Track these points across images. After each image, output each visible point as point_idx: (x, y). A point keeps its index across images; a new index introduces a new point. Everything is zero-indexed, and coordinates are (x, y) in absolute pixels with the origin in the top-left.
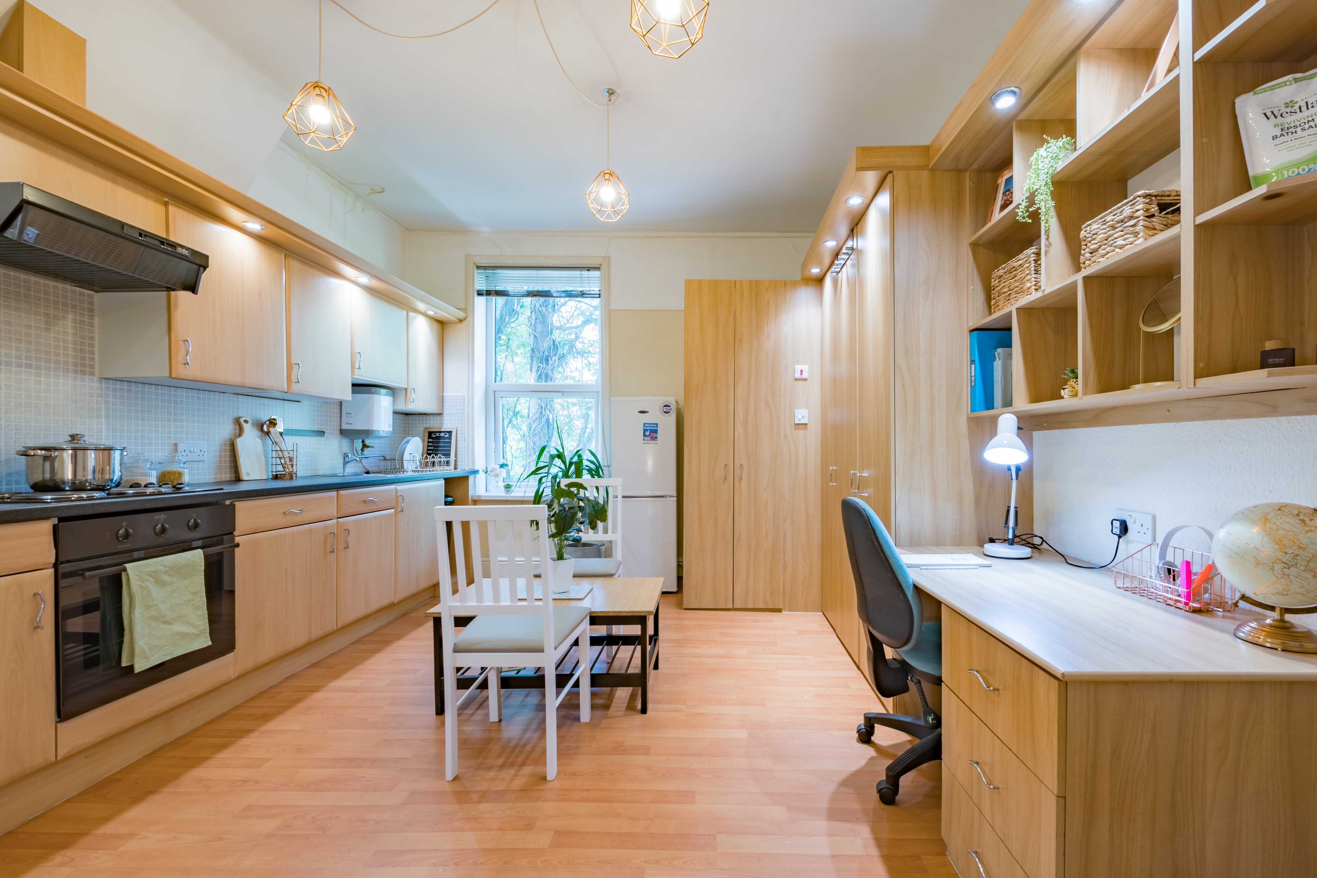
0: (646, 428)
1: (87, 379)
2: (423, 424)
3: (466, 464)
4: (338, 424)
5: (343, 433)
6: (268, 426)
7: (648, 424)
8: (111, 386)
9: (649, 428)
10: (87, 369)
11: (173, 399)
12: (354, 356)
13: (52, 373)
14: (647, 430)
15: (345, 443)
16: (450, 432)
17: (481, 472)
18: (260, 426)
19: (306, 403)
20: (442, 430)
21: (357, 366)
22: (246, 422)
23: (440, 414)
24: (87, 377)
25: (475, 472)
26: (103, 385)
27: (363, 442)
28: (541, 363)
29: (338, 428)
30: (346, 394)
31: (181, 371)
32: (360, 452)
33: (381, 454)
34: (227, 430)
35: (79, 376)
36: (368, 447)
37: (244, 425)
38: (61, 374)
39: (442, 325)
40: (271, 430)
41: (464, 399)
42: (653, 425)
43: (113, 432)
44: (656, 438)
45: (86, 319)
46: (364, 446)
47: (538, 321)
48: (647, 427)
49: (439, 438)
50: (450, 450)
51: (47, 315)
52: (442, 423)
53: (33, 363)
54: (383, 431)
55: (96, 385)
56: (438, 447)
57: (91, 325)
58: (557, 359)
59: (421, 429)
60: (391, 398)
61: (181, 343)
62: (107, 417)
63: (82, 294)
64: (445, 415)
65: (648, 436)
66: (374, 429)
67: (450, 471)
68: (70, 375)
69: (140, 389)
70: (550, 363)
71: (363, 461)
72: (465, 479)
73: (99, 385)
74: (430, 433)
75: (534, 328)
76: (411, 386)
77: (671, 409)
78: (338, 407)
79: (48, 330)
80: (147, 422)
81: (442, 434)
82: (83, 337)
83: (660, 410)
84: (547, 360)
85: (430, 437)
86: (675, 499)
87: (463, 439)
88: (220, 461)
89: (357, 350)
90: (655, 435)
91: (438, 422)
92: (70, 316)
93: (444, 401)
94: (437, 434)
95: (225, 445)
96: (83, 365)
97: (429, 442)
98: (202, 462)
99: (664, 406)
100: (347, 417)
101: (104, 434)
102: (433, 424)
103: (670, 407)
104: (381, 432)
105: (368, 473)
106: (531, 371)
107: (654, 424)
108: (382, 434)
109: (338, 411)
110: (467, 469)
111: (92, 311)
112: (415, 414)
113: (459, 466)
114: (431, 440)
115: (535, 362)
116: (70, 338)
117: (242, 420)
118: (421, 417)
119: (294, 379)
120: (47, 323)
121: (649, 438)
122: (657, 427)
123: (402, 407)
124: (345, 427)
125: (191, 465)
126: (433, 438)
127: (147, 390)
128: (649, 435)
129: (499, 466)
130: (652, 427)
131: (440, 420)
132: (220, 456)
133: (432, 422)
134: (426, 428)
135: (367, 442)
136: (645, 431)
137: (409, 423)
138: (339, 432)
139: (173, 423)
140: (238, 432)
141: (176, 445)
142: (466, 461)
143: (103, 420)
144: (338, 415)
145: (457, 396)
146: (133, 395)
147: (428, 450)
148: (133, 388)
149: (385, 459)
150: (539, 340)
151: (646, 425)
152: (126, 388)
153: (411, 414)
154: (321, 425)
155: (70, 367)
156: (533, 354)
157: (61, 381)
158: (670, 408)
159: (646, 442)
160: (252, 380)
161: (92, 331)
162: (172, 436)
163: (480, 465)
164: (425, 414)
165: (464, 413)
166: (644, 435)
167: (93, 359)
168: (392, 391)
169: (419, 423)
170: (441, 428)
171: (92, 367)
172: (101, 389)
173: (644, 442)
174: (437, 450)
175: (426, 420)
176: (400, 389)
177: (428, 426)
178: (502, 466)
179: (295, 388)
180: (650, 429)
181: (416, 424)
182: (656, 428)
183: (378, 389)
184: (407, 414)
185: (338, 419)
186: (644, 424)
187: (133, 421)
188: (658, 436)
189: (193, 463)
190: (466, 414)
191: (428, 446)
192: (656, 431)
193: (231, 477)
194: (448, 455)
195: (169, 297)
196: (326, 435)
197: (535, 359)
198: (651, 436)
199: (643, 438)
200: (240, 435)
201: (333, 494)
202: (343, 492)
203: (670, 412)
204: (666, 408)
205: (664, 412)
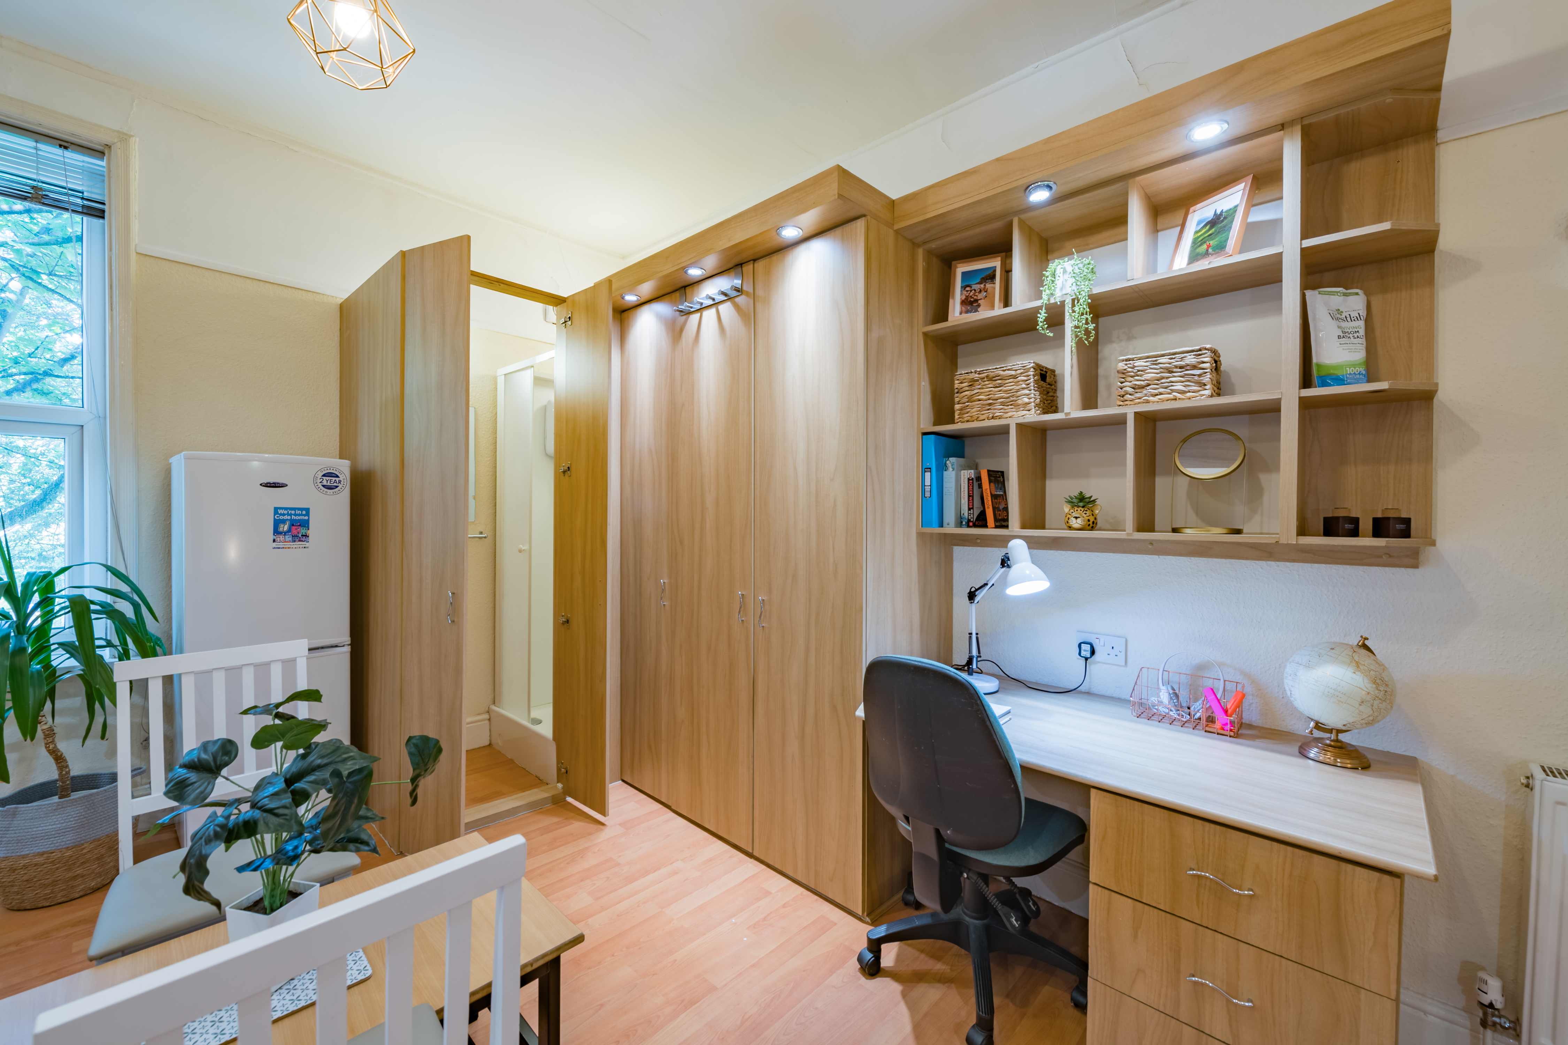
0: (281, 517)
7: (286, 509)
9: (289, 518)
14: (284, 522)
42: (298, 512)
44: (306, 536)
48: (284, 515)
65: (285, 533)
77: (340, 481)
83: (315, 483)
86: (348, 649)
90: (303, 531)
99: (324, 475)
103: (337, 476)
107: (301, 509)
121: (288, 538)
122: (308, 514)
128: (289, 531)
130: (295, 515)
136: (277, 523)
151: (280, 511)
158: (337, 479)
159: (281, 545)
166: (276, 532)
173: (274, 545)
180: (291, 520)
182: (306, 518)
186: (276, 510)
188: (310, 532)
192: (305, 524)
198: (294, 532)
199: (272, 537)
203: (337, 487)
204: (327, 478)
205: (323, 486)
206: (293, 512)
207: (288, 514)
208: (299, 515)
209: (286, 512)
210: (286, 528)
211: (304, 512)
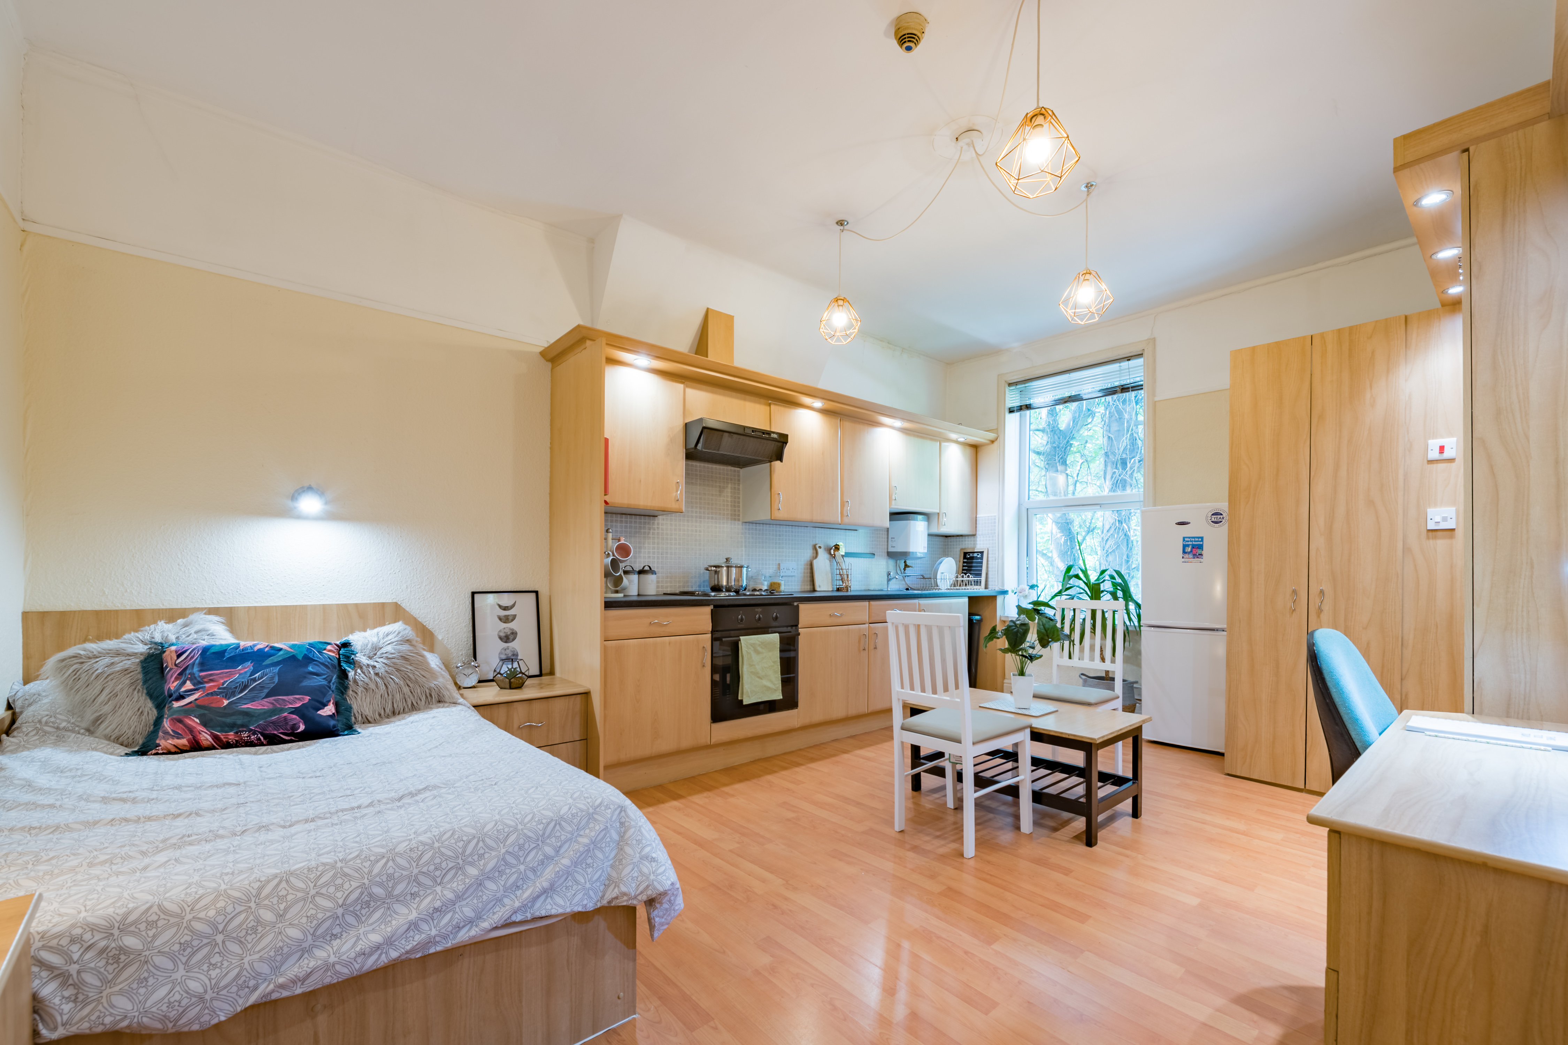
0: (1187, 543)
1: (736, 524)
2: (959, 545)
3: (996, 584)
4: (886, 547)
5: (891, 555)
6: (834, 551)
7: (1189, 538)
8: (747, 527)
9: (1191, 543)
10: (737, 517)
11: (778, 533)
12: (892, 490)
14: (1188, 546)
15: (891, 562)
16: (982, 553)
17: (1010, 592)
18: (828, 550)
19: (861, 531)
20: (976, 551)
21: (894, 498)
22: (820, 547)
23: (974, 535)
24: (737, 522)
25: (1005, 592)
26: (743, 527)
27: (905, 562)
28: (1116, 468)
29: (886, 551)
30: (886, 522)
31: (778, 515)
32: (903, 571)
33: (922, 573)
34: (808, 553)
35: (733, 522)
36: (909, 567)
37: (819, 550)
39: (975, 448)
40: (836, 553)
41: (995, 519)
42: (1196, 540)
43: (745, 556)
44: (1201, 555)
45: (737, 486)
46: (906, 566)
47: (1113, 418)
48: (1188, 541)
49: (972, 558)
50: (981, 570)
51: (720, 486)
52: (975, 544)
53: (714, 516)
54: (920, 553)
55: (740, 526)
56: (972, 567)
57: (739, 489)
58: (1137, 461)
59: (958, 550)
60: (926, 523)
61: (777, 495)
62: (745, 547)
63: (735, 471)
64: (978, 536)
65: (1189, 553)
66: (911, 550)
67: (978, 590)
68: (729, 521)
69: (761, 528)
70: (1129, 465)
71: (906, 579)
72: (993, 598)
74: (965, 554)
75: (1108, 428)
76: (943, 511)
77: (1223, 518)
78: (886, 533)
79: (720, 495)
80: (764, 549)
81: (975, 555)
82: (735, 498)
83: (1207, 520)
84: (1124, 463)
85: (965, 557)
87: (994, 559)
88: (804, 576)
89: (894, 484)
90: (1199, 551)
91: (972, 542)
92: (730, 486)
93: (977, 522)
94: (971, 555)
95: (807, 565)
96: (735, 515)
97: (964, 562)
98: (793, 577)
99: (1213, 515)
100: (892, 541)
101: (741, 557)
102: (968, 545)
103: (1222, 515)
104: (918, 554)
105: (907, 589)
106: (1105, 478)
107: (1198, 538)
108: (919, 555)
109: (886, 536)
110: (997, 589)
111: (739, 480)
112: (953, 536)
113: (990, 586)
114: (965, 560)
115: (1109, 468)
116: (729, 499)
117: (817, 547)
118: (958, 539)
119: (845, 514)
120: (720, 491)
121: (1191, 556)
122: (1202, 541)
123: (935, 530)
124: (891, 550)
125: (787, 579)
126: (968, 559)
127: (765, 528)
128: (1191, 551)
129: (1028, 587)
130: (1195, 541)
131: (974, 541)
132: (804, 573)
133: (967, 543)
134: (962, 549)
135: (908, 563)
136: (1184, 546)
137: (948, 545)
138: (886, 554)
139: (778, 550)
140: (815, 555)
141: (779, 564)
142: (996, 581)
143: (744, 549)
144: (886, 540)
145: (988, 517)
147: (963, 570)
148: (758, 528)
149: (924, 578)
150: (1114, 441)
151: (1186, 539)
153: (950, 536)
154: (873, 548)
155: (729, 517)
156: (1107, 460)
157: (725, 526)
158: (1221, 516)
159: (1187, 560)
160: (817, 517)
161: (739, 493)
162: (778, 558)
163: (1010, 584)
164: (962, 536)
165: (995, 533)
166: (1184, 552)
167: (739, 511)
168: (927, 516)
169: (957, 544)
170: (974, 549)
171: (739, 515)
172: (743, 529)
173: (1183, 560)
174: (971, 570)
175: (962, 541)
176: (934, 514)
177: (963, 547)
178: (1032, 587)
179: (846, 520)
180: (1192, 545)
181: (953, 545)
182: (1201, 543)
183: (915, 516)
184: (946, 536)
185: (886, 543)
186: (1184, 538)
187: (757, 549)
188: (1204, 552)
189: (788, 577)
190: (997, 535)
191: (963, 566)
192: (1201, 547)
193: (810, 588)
194: (980, 575)
195: (771, 466)
196: (876, 557)
197: (1109, 465)
198: (1194, 552)
199: (1182, 555)
200: (816, 557)
201: (866, 604)
202: (873, 603)
203: (1221, 522)
204: (1215, 516)
205: (1212, 522)
206: (1193, 540)
207: (1191, 541)
208: (1197, 541)
209: (1189, 540)
210: (1189, 550)
211: (1200, 540)
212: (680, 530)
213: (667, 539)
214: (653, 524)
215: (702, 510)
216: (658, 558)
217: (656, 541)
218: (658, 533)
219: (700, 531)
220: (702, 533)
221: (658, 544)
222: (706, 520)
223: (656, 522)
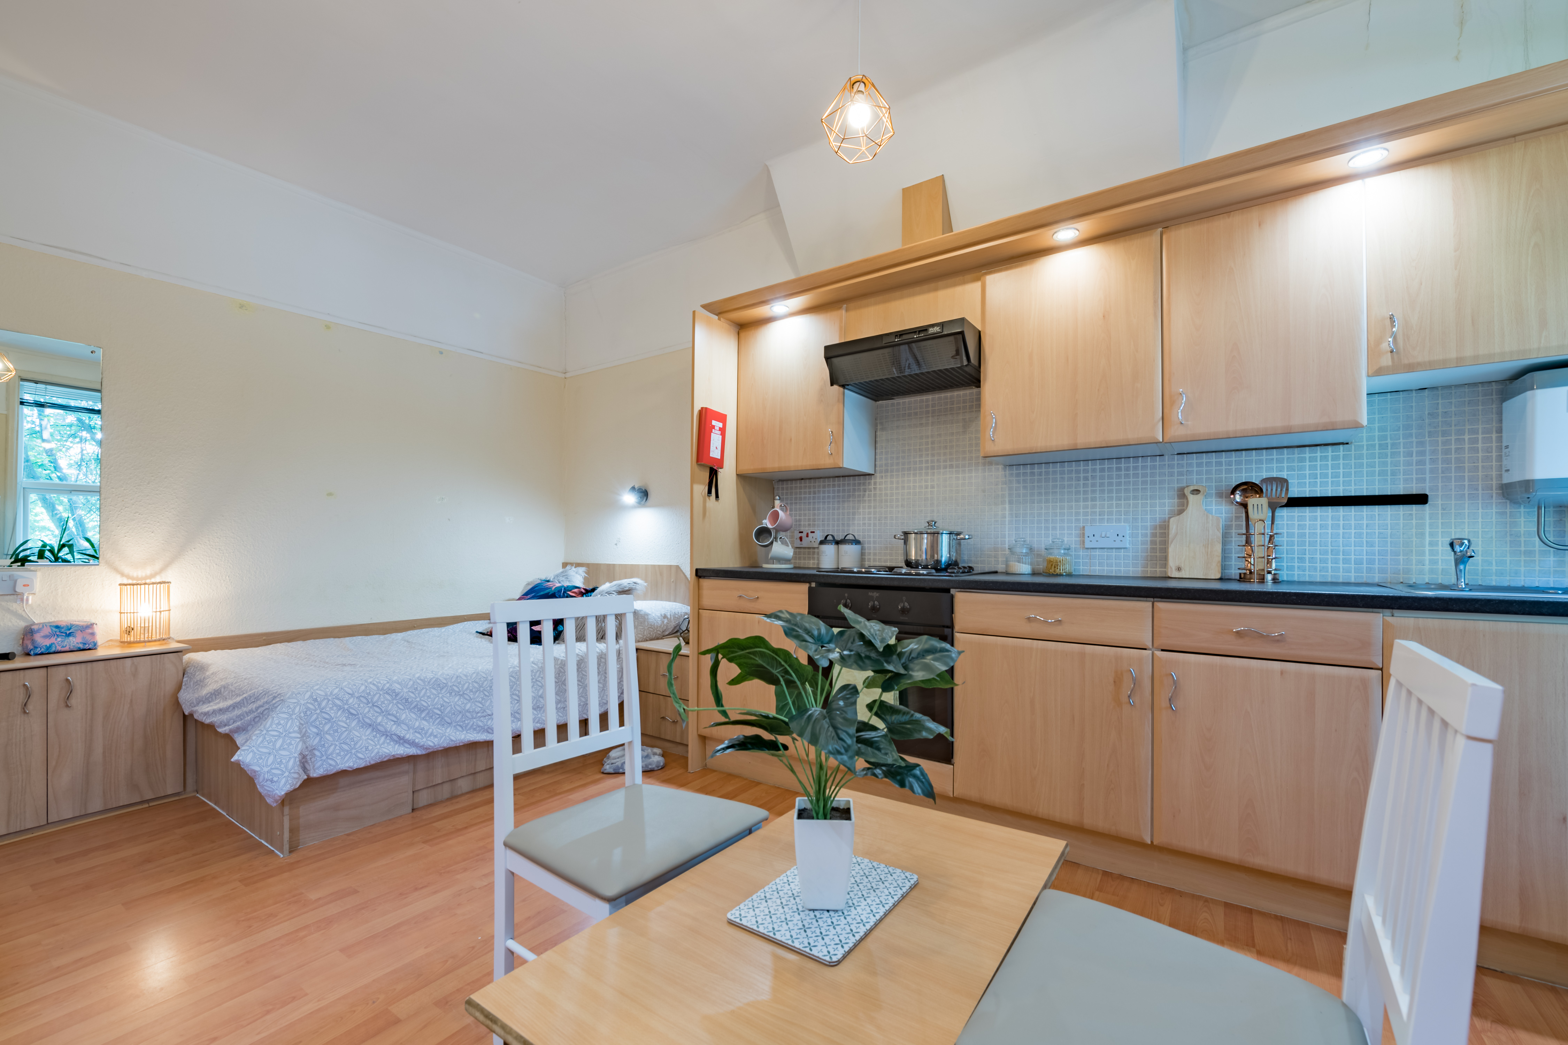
1: (993, 469)
4: (1493, 473)
6: (1242, 496)
8: (1015, 472)
11: (1082, 475)
13: (967, 469)
19: (1365, 444)
22: (1195, 490)
26: (1007, 472)
29: (1493, 482)
34: (1166, 506)
37: (1191, 497)
38: (973, 468)
40: (1250, 501)
43: (1016, 517)
53: (954, 463)
55: (1001, 473)
62: (1011, 502)
68: (980, 468)
69: (1043, 470)
73: (1003, 473)
78: (1494, 436)
80: (1051, 504)
88: (1153, 549)
95: (1161, 527)
98: (1123, 550)
101: (1007, 519)
109: (1492, 445)
117: (1187, 491)
125: (1106, 554)
127: (1051, 470)
138: (1494, 492)
139: (1082, 504)
141: (1086, 529)
143: (1007, 506)
144: (1493, 454)
146: (1036, 477)
148: (1036, 470)
152: (1029, 471)
154: (1419, 480)
155: (980, 461)
157: (973, 475)
162: (1080, 518)
172: (1005, 476)
185: (1493, 464)
187: (1036, 505)
189: (1109, 550)
196: (1434, 501)
200: (1181, 512)
201: (1144, 606)
202: (1163, 606)
212: (903, 488)
213: (886, 501)
214: (869, 484)
215: (936, 458)
216: (875, 525)
217: (872, 504)
218: (875, 495)
219: (933, 487)
220: (935, 489)
221: (875, 507)
222: (942, 470)
223: (873, 481)
